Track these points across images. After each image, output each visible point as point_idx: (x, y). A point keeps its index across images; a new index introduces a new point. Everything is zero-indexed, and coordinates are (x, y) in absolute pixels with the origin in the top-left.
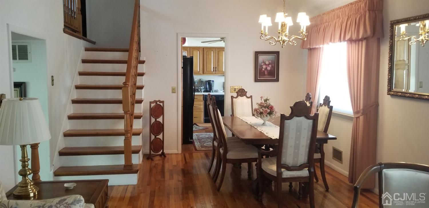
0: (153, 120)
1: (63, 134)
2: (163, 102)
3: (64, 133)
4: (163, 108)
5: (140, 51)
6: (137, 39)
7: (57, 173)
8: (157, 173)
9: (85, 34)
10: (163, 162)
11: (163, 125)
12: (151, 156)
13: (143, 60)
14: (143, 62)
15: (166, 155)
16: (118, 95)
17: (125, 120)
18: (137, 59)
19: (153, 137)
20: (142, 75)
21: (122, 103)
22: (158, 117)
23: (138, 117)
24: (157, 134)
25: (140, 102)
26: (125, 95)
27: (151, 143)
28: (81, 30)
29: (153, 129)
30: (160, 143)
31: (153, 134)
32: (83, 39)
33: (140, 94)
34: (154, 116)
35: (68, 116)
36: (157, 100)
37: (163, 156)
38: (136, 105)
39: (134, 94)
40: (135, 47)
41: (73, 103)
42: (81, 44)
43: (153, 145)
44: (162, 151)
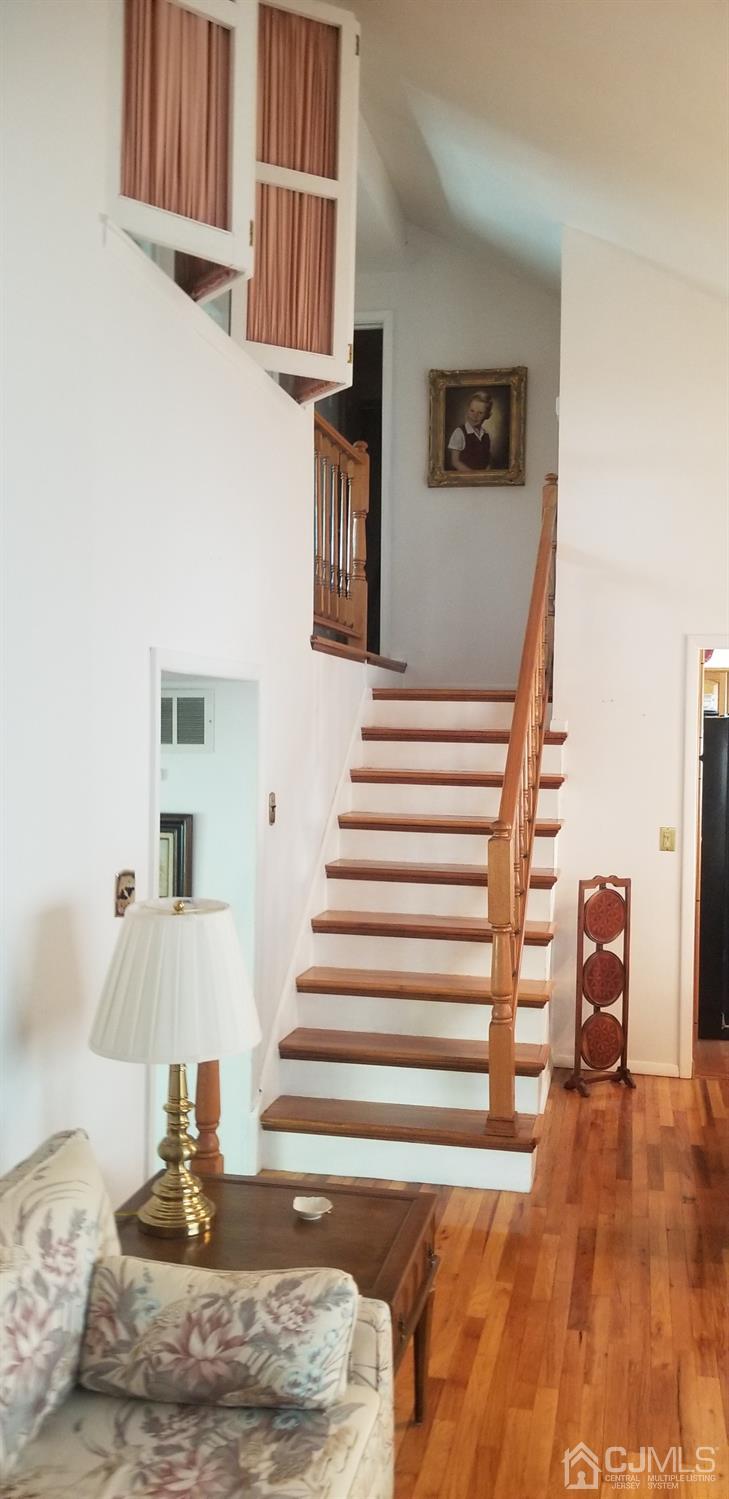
0: (590, 947)
1: (295, 984)
2: (626, 883)
3: (297, 979)
4: (625, 905)
5: (550, 700)
6: (542, 658)
7: (273, 1120)
8: (601, 1150)
9: (374, 644)
10: (624, 1108)
11: (624, 968)
12: (582, 1079)
13: (560, 731)
14: (559, 739)
15: (636, 1081)
16: (472, 852)
17: (494, 946)
18: (541, 728)
19: (588, 1010)
20: (554, 783)
21: (486, 885)
22: (609, 937)
23: (540, 940)
24: (602, 998)
25: (545, 882)
26: (497, 854)
27: (581, 1030)
28: (363, 631)
29: (590, 981)
30: (615, 1032)
31: (587, 998)
32: (370, 661)
33: (546, 855)
34: (595, 933)
35: (313, 921)
36: (606, 875)
37: (622, 1082)
38: (533, 895)
39: (527, 856)
40: (536, 685)
41: (328, 877)
42: (361, 675)
43: (589, 1040)
44: (618, 1063)
